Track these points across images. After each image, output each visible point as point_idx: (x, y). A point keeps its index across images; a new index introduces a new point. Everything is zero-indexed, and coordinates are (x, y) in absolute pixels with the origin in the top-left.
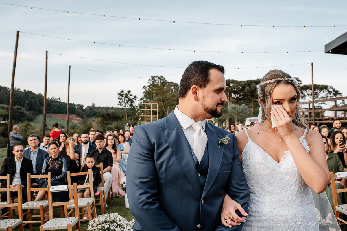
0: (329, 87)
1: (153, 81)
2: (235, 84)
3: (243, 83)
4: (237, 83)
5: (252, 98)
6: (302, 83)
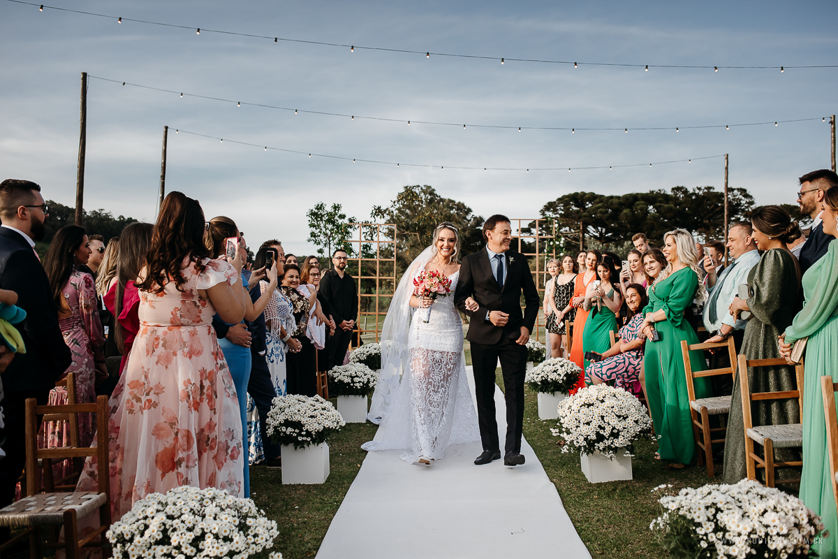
3: (615, 201)
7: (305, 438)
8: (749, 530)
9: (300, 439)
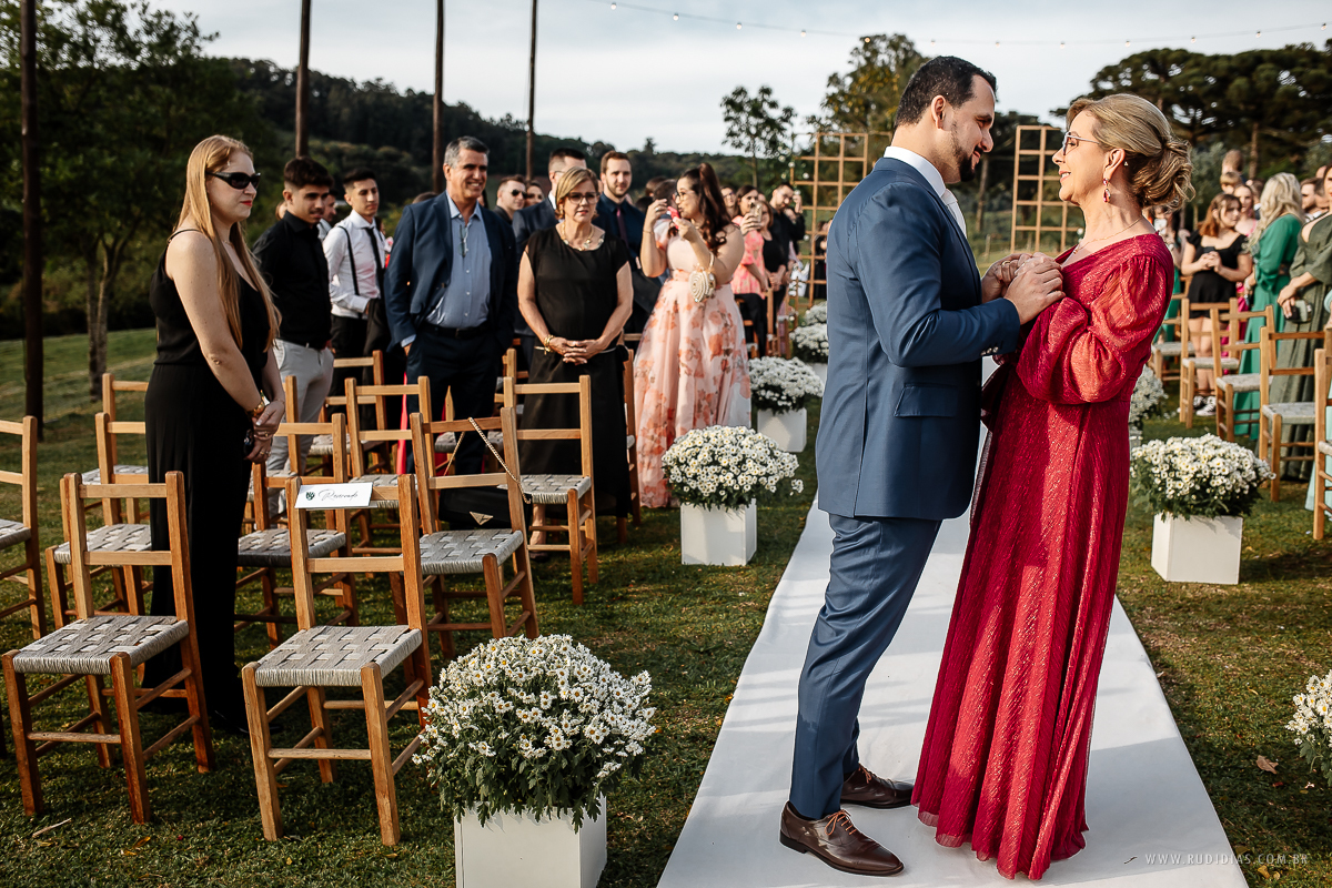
1: (868, 54)
2: (1192, 67)
3: (1223, 64)
4: (1197, 65)
5: (1256, 125)
7: (785, 403)
8: (1196, 470)
9: (780, 403)
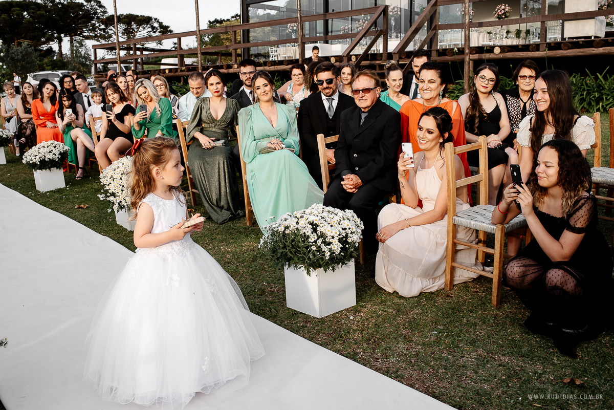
0: (153, 20)
6: (108, 11)
